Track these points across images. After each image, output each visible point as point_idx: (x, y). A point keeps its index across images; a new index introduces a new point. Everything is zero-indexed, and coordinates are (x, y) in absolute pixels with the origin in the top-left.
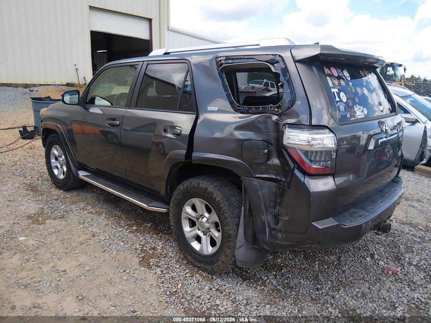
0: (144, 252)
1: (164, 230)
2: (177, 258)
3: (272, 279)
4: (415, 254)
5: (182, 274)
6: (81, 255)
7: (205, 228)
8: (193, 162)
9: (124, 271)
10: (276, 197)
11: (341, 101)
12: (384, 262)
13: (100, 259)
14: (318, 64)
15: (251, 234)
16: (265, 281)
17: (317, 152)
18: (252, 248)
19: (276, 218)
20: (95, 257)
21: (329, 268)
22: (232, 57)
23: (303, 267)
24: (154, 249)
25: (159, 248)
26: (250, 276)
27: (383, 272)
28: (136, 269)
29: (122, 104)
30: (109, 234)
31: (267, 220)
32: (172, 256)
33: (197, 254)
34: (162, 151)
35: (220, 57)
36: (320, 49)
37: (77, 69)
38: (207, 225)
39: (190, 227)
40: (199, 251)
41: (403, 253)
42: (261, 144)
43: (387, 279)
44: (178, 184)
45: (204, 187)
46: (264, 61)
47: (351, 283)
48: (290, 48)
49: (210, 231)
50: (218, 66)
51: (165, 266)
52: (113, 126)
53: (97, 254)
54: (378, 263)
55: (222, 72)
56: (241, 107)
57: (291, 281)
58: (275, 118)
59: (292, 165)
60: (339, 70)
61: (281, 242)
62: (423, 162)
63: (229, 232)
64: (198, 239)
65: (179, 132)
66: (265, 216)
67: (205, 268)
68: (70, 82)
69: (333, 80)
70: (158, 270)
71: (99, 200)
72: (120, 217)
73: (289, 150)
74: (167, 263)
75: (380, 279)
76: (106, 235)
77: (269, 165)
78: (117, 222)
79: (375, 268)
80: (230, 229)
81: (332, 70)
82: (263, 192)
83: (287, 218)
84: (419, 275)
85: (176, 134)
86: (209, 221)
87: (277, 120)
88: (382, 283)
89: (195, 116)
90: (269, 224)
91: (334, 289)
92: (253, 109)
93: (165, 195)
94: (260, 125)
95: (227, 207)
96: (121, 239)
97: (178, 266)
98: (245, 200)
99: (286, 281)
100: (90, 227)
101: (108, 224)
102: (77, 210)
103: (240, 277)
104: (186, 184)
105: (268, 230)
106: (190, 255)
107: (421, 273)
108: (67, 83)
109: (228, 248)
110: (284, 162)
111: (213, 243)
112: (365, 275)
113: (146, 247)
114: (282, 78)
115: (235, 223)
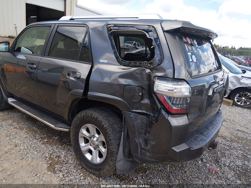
0: (51, 160)
1: (67, 142)
2: (75, 164)
3: (140, 179)
4: (227, 158)
5: (78, 177)
6: (5, 161)
7: (95, 145)
8: (88, 99)
9: (36, 175)
10: (146, 127)
11: (193, 61)
12: (210, 164)
13: (19, 165)
14: (180, 34)
15: (128, 151)
16: (136, 181)
17: (177, 98)
18: (128, 161)
19: (146, 141)
20: (15, 163)
21: (176, 169)
22: (119, 25)
23: (160, 169)
24: (58, 157)
25: (62, 156)
26: (125, 177)
27: (209, 171)
28: (44, 173)
29: (39, 53)
30: (27, 145)
31: (140, 142)
32: (72, 163)
33: (89, 162)
34: (67, 87)
35: (110, 24)
36: (182, 24)
37: (16, 27)
38: (97, 143)
39: (85, 143)
40: (91, 160)
41: (220, 157)
42: (137, 89)
43: (212, 177)
44: (77, 113)
45: (96, 117)
46: (141, 30)
47: (191, 181)
48: (161, 21)
49: (99, 147)
50: (108, 30)
51: (66, 171)
52: (32, 68)
53: (17, 161)
54: (206, 165)
55: (111, 35)
56: (124, 61)
57: (153, 181)
58: (148, 71)
59: (159, 106)
60: (191, 40)
61: (149, 159)
62: (225, 96)
63: (112, 150)
64: (90, 152)
65: (79, 76)
66: (138, 140)
67: (94, 173)
68: (11, 35)
69: (188, 46)
70: (61, 174)
71: (22, 118)
72: (36, 132)
73: (158, 95)
74: (67, 169)
75: (208, 177)
76: (25, 145)
77: (142, 103)
78: (33, 135)
79: (204, 168)
80: (113, 148)
81: (187, 39)
82: (137, 122)
83: (154, 143)
84: (231, 173)
85: (77, 78)
86: (99, 140)
87: (149, 72)
88: (209, 180)
89: (91, 65)
90: (141, 145)
91: (180, 186)
92: (133, 63)
93: (67, 120)
94: (137, 75)
95: (112, 132)
96: (36, 149)
97: (75, 171)
98: (124, 127)
99: (149, 181)
100: (14, 139)
101: (27, 137)
102: (6, 126)
103: (119, 179)
104: (83, 114)
105: (139, 149)
106: (84, 163)
107: (232, 172)
108: (9, 36)
109: (111, 161)
110: (153, 102)
111: (101, 155)
112: (199, 174)
113: (53, 155)
114: (154, 43)
115: (117, 144)
